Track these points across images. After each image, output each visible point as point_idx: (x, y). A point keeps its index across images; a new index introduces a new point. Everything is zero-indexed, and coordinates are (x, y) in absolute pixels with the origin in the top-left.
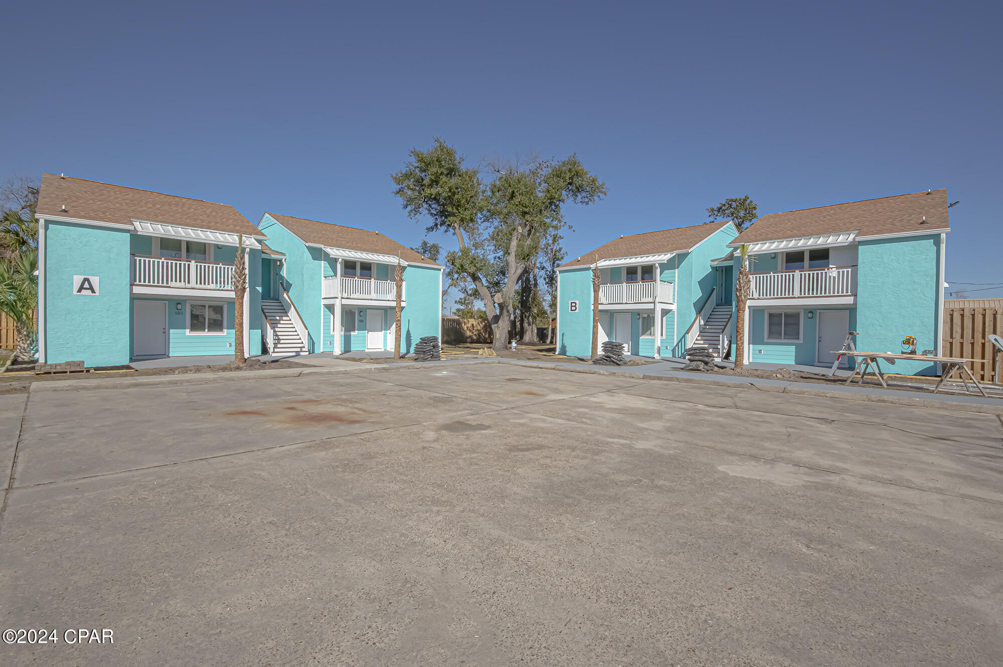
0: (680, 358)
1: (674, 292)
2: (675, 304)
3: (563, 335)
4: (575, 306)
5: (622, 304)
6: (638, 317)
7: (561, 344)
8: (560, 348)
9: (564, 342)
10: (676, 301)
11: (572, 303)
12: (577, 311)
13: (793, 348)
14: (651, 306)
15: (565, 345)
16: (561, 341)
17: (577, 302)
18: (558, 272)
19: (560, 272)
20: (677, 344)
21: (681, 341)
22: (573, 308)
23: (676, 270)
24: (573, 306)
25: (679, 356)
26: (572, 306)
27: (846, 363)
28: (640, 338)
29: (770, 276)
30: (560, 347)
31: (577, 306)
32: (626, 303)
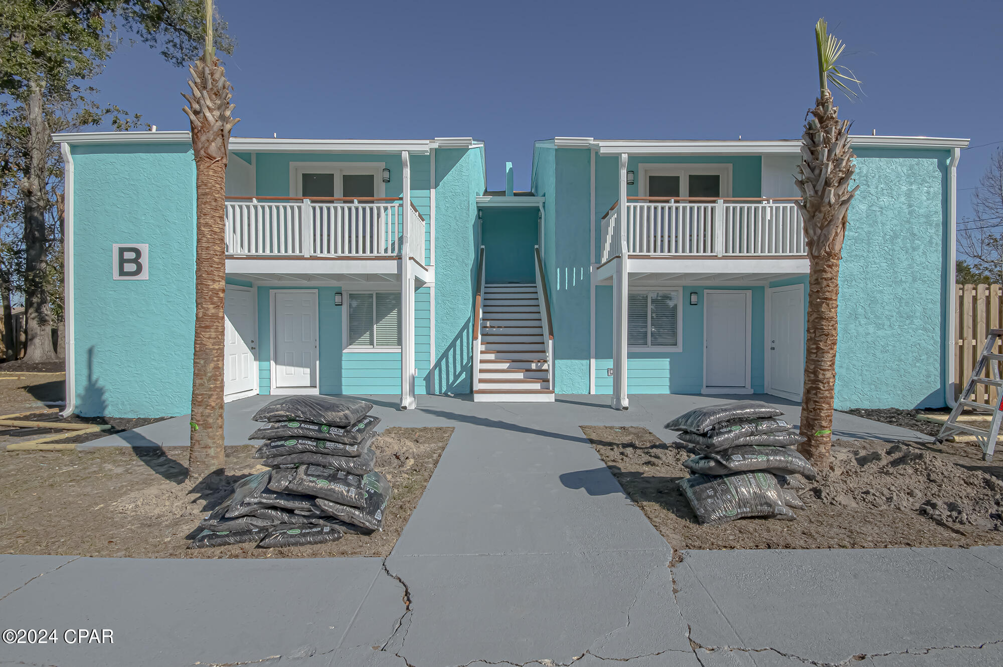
0: (446, 395)
1: (428, 241)
2: (432, 270)
3: (90, 352)
4: (136, 261)
5: (302, 258)
6: (338, 299)
7: (84, 382)
8: (78, 396)
9: (94, 377)
10: (433, 262)
11: (122, 251)
12: (144, 275)
13: (666, 363)
14: (390, 267)
15: (101, 383)
16: (85, 372)
17: (144, 248)
18: (66, 148)
19: (75, 148)
20: (438, 364)
21: (445, 355)
22: (129, 267)
23: (433, 191)
24: (129, 261)
25: (444, 390)
26: (122, 261)
27: (748, 385)
28: (344, 351)
29: (670, 208)
30: (82, 391)
31: (144, 260)
32: (312, 258)
